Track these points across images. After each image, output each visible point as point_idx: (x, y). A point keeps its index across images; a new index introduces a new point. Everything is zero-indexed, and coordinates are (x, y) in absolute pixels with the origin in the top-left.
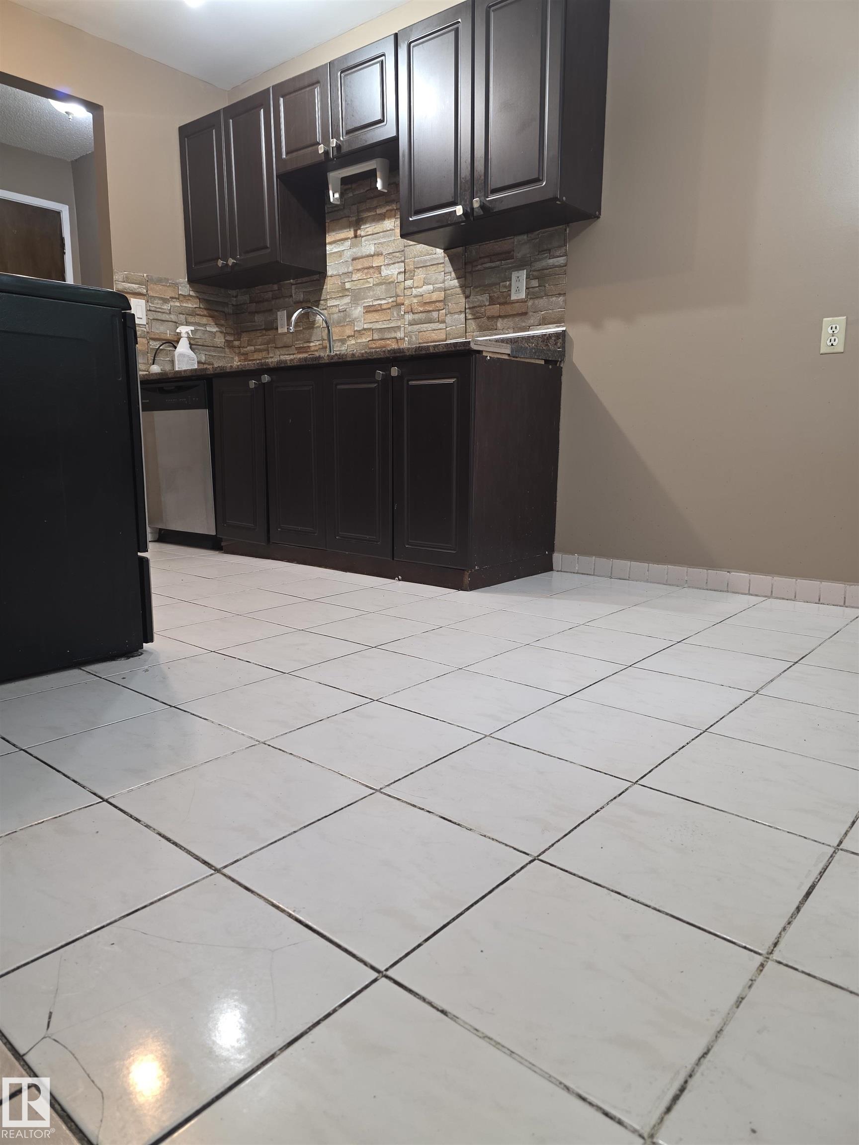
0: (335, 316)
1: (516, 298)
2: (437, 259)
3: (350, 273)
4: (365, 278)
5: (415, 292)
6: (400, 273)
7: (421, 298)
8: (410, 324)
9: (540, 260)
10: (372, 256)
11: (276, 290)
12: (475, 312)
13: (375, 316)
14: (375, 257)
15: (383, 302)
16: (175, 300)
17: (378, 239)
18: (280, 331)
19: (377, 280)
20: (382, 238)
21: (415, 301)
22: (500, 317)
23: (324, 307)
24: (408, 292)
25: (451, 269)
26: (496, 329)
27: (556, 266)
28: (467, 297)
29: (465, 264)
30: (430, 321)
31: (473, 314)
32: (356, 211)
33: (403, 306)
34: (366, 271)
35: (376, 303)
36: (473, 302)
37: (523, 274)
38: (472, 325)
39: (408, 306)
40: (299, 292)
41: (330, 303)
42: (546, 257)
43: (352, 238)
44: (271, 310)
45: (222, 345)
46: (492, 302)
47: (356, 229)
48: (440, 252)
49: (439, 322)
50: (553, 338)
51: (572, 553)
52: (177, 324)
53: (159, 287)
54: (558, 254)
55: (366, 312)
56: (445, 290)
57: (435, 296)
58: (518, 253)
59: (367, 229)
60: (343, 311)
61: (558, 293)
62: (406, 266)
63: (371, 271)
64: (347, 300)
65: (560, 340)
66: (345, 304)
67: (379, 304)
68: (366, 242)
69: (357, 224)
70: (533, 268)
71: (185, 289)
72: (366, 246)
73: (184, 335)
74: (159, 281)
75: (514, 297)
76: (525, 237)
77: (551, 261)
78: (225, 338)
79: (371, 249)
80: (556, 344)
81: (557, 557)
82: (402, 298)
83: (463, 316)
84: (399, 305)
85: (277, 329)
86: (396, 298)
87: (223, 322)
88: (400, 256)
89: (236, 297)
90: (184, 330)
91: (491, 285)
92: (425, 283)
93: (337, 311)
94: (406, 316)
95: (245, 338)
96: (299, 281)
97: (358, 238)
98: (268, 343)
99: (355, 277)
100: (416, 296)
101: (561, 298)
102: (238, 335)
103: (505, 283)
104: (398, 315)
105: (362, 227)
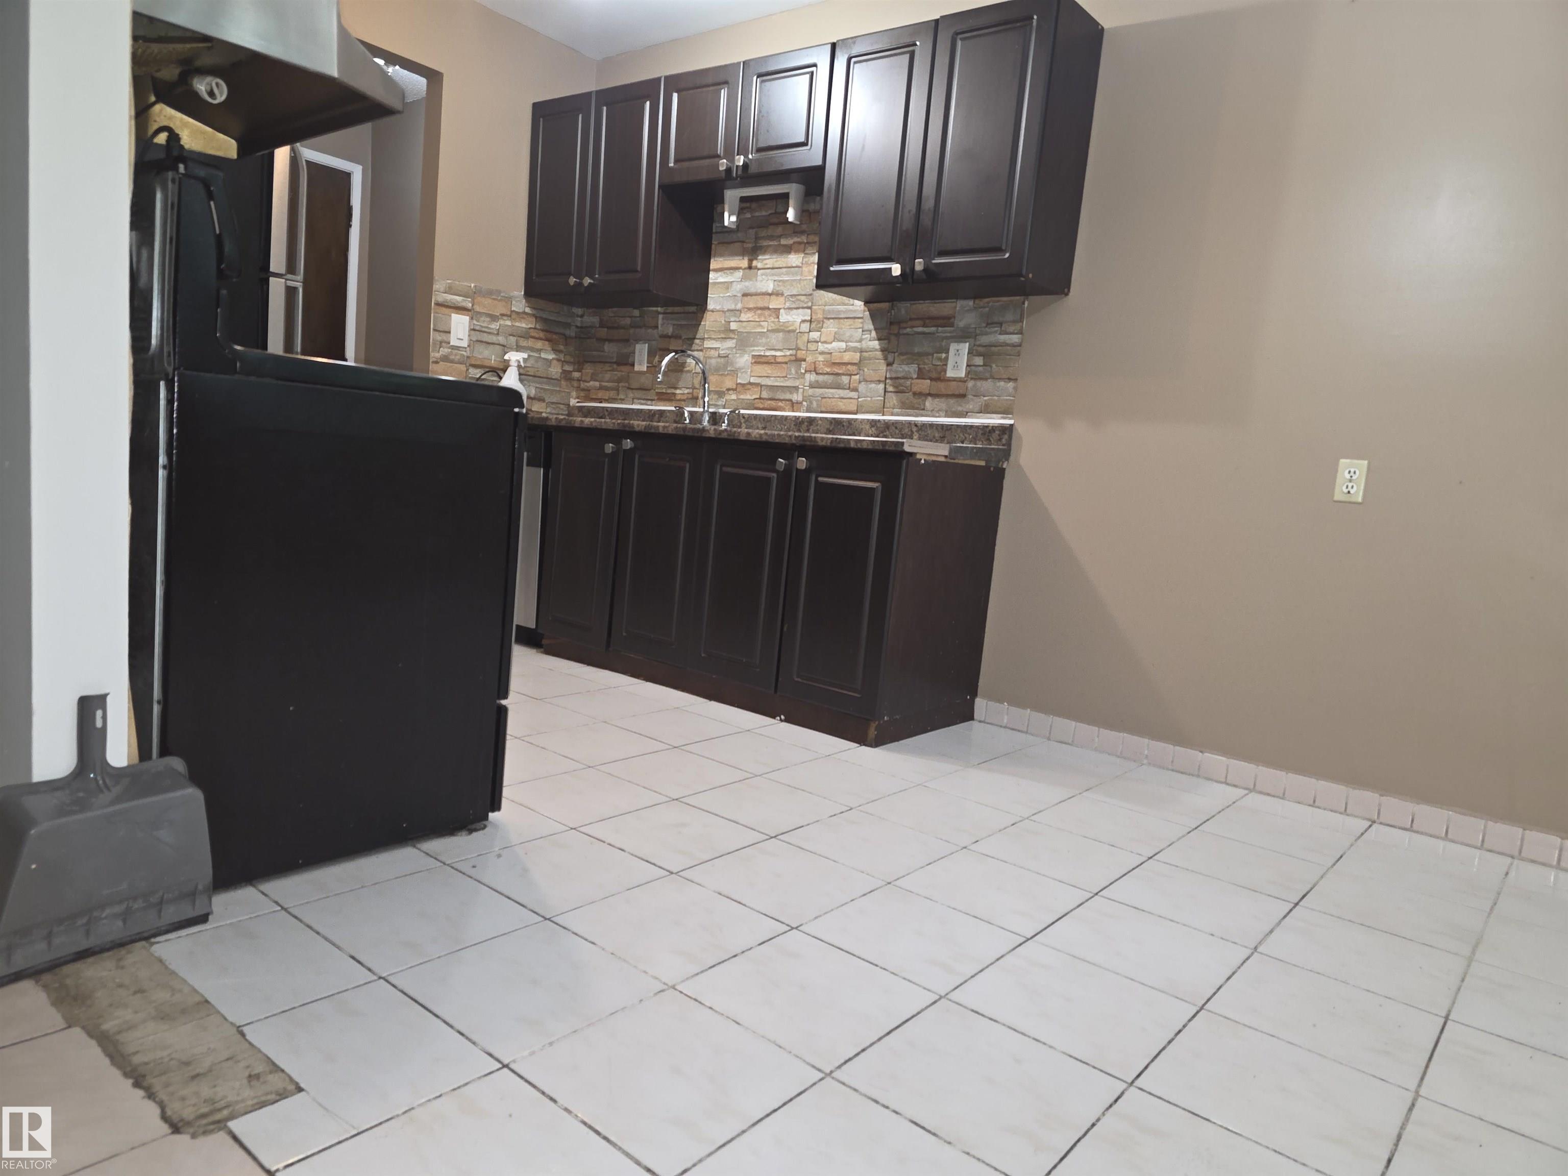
0: (713, 361)
1: (953, 375)
2: (855, 311)
3: (738, 310)
4: (757, 320)
5: (821, 347)
6: (803, 321)
7: (829, 356)
8: (812, 386)
9: (986, 334)
10: (770, 295)
11: (637, 317)
12: (898, 385)
13: (767, 370)
14: (773, 297)
15: (778, 353)
16: (505, 318)
17: (779, 275)
18: (637, 368)
19: (773, 325)
20: (785, 275)
21: (821, 358)
22: (930, 395)
23: (700, 348)
24: (812, 347)
25: (871, 327)
26: (924, 409)
27: (1007, 345)
28: (889, 364)
29: (891, 323)
30: (839, 386)
31: (895, 387)
32: (754, 237)
33: (803, 363)
34: (759, 312)
35: (768, 353)
36: (896, 372)
37: (965, 347)
38: (893, 399)
39: (810, 364)
40: (668, 324)
41: (707, 344)
42: (996, 332)
43: (745, 269)
44: (627, 341)
45: (557, 376)
46: (921, 375)
47: (750, 258)
48: (859, 305)
49: (849, 388)
50: (997, 432)
51: (1000, 701)
52: (505, 349)
53: (487, 301)
54: (1012, 331)
55: (755, 362)
56: (861, 352)
57: (847, 357)
58: (960, 321)
59: (766, 260)
60: (725, 357)
61: (1007, 377)
62: (813, 314)
63: (767, 313)
64: (731, 344)
65: (1006, 437)
66: (728, 349)
67: (773, 356)
68: (764, 277)
69: (753, 252)
70: (978, 343)
71: (520, 304)
72: (762, 281)
73: (513, 363)
74: (489, 293)
75: (950, 374)
76: (971, 303)
77: (1003, 338)
78: (562, 367)
79: (770, 287)
80: (1000, 440)
81: (980, 704)
82: (804, 352)
83: (882, 386)
84: (799, 360)
85: (633, 365)
86: (797, 351)
87: (562, 347)
88: (806, 300)
89: (582, 316)
90: (515, 357)
91: (920, 355)
92: (836, 339)
93: (717, 355)
94: (807, 376)
95: (588, 369)
96: (670, 309)
97: (752, 270)
98: (619, 381)
99: (744, 317)
100: (822, 353)
101: (1011, 385)
102: (579, 365)
103: (940, 355)
104: (797, 372)
105: (760, 257)
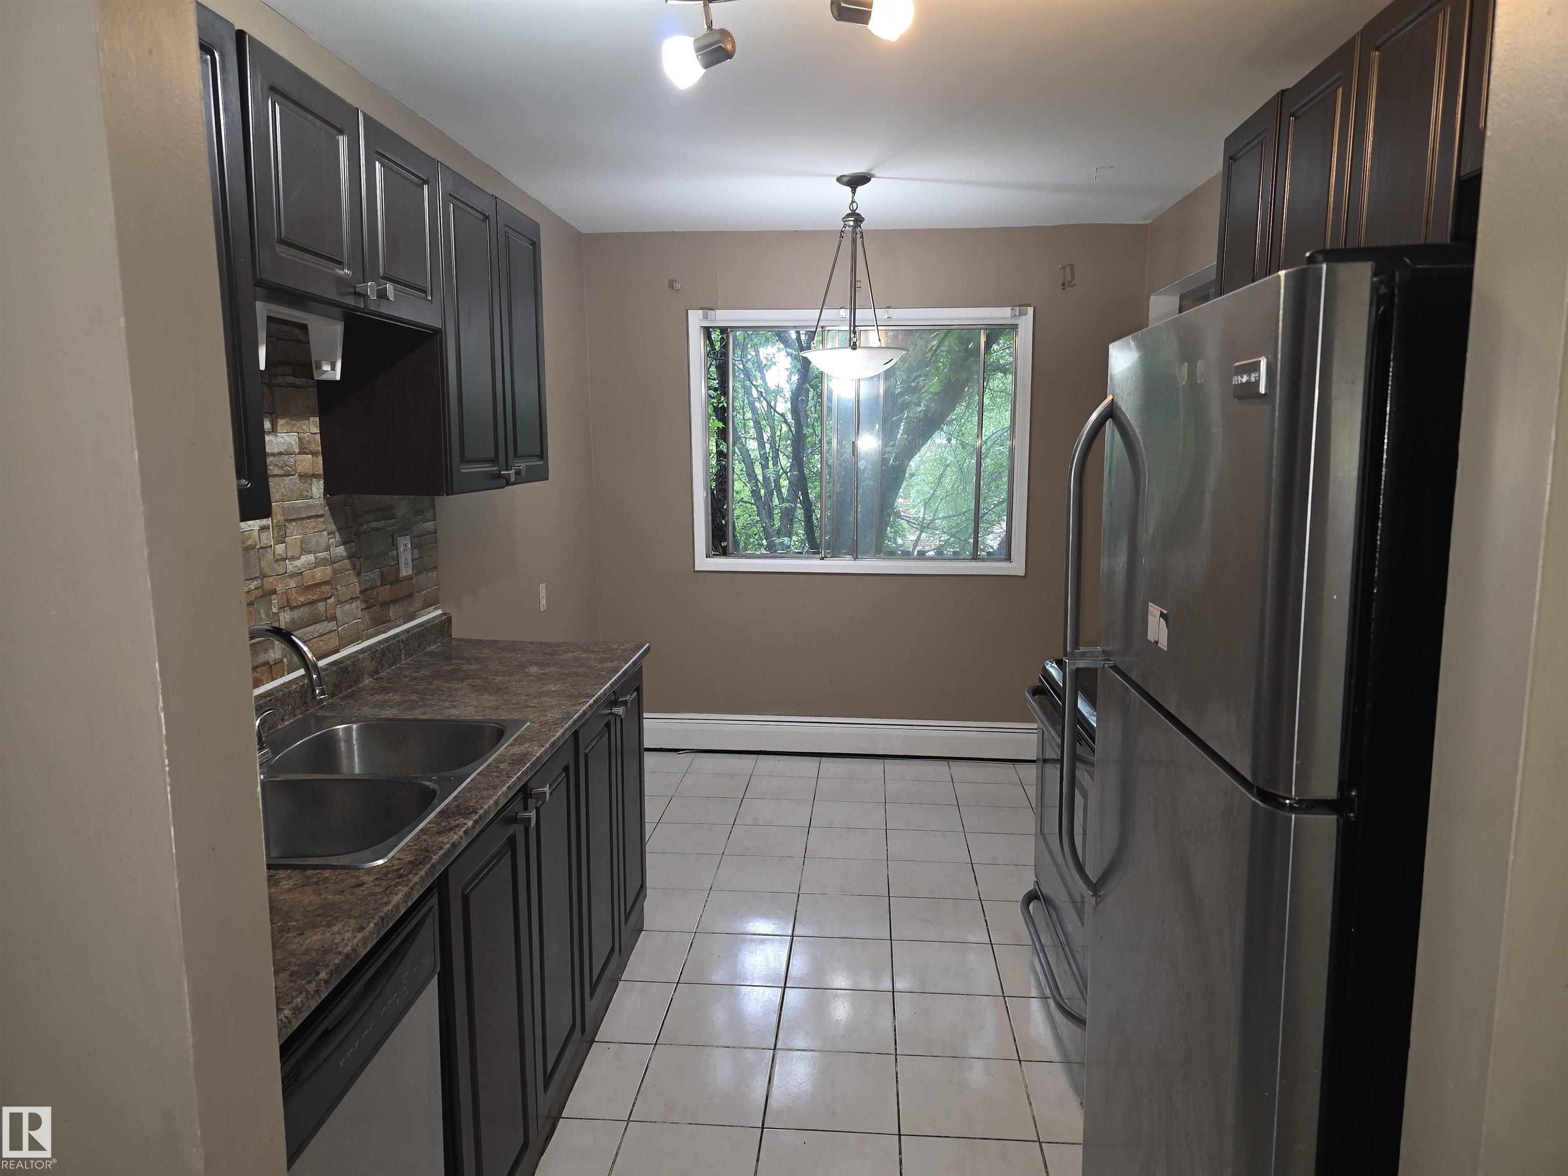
1: (404, 574)
2: (314, 506)
5: (291, 566)
6: (264, 528)
7: (298, 578)
9: (415, 523)
12: (367, 598)
22: (391, 602)
24: (280, 568)
25: (334, 527)
26: (389, 621)
27: (430, 532)
28: (359, 574)
29: (351, 520)
30: (315, 620)
31: (367, 602)
33: (274, 597)
36: (365, 582)
37: (407, 540)
38: (367, 618)
39: (282, 597)
42: (420, 520)
46: (382, 580)
48: (318, 497)
49: (326, 619)
54: (429, 518)
56: (332, 564)
57: (320, 574)
58: (398, 511)
61: (432, 566)
70: (413, 534)
77: (423, 526)
80: (448, 631)
82: (271, 579)
83: (356, 605)
84: (270, 594)
86: (262, 580)
91: (379, 556)
92: (305, 551)
94: (281, 615)
100: (293, 575)
101: (436, 573)
103: (392, 553)
104: (268, 615)
